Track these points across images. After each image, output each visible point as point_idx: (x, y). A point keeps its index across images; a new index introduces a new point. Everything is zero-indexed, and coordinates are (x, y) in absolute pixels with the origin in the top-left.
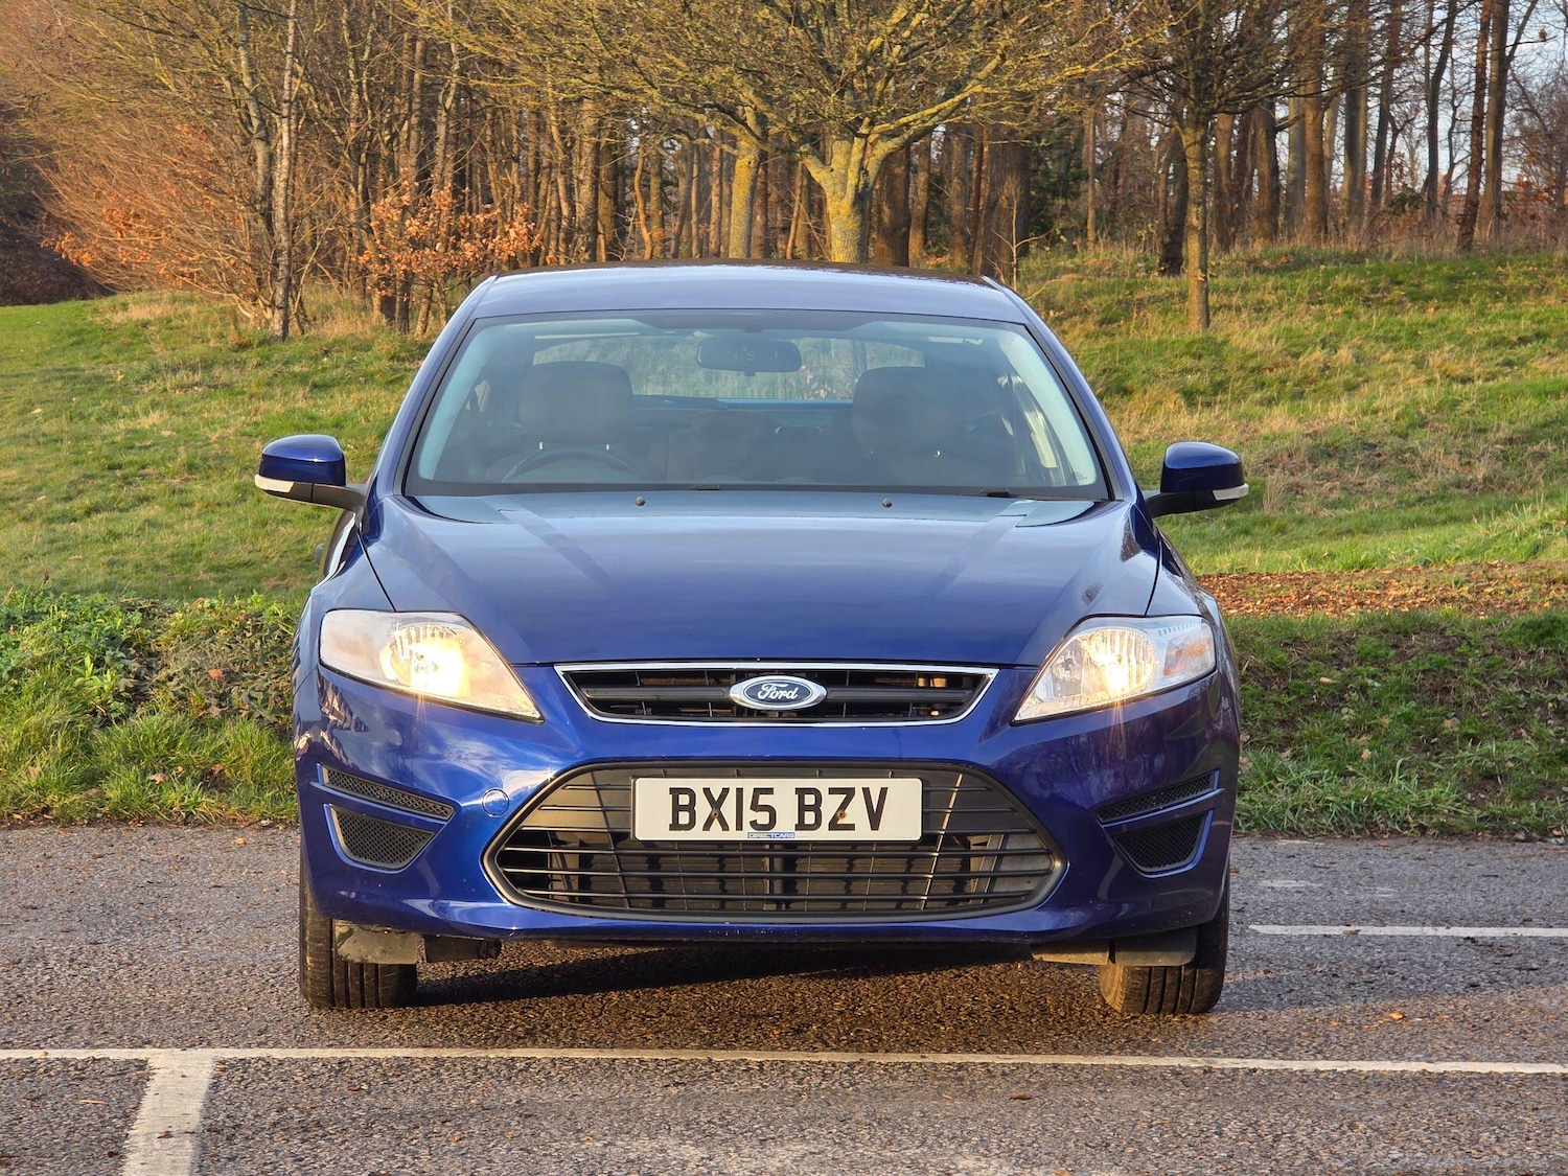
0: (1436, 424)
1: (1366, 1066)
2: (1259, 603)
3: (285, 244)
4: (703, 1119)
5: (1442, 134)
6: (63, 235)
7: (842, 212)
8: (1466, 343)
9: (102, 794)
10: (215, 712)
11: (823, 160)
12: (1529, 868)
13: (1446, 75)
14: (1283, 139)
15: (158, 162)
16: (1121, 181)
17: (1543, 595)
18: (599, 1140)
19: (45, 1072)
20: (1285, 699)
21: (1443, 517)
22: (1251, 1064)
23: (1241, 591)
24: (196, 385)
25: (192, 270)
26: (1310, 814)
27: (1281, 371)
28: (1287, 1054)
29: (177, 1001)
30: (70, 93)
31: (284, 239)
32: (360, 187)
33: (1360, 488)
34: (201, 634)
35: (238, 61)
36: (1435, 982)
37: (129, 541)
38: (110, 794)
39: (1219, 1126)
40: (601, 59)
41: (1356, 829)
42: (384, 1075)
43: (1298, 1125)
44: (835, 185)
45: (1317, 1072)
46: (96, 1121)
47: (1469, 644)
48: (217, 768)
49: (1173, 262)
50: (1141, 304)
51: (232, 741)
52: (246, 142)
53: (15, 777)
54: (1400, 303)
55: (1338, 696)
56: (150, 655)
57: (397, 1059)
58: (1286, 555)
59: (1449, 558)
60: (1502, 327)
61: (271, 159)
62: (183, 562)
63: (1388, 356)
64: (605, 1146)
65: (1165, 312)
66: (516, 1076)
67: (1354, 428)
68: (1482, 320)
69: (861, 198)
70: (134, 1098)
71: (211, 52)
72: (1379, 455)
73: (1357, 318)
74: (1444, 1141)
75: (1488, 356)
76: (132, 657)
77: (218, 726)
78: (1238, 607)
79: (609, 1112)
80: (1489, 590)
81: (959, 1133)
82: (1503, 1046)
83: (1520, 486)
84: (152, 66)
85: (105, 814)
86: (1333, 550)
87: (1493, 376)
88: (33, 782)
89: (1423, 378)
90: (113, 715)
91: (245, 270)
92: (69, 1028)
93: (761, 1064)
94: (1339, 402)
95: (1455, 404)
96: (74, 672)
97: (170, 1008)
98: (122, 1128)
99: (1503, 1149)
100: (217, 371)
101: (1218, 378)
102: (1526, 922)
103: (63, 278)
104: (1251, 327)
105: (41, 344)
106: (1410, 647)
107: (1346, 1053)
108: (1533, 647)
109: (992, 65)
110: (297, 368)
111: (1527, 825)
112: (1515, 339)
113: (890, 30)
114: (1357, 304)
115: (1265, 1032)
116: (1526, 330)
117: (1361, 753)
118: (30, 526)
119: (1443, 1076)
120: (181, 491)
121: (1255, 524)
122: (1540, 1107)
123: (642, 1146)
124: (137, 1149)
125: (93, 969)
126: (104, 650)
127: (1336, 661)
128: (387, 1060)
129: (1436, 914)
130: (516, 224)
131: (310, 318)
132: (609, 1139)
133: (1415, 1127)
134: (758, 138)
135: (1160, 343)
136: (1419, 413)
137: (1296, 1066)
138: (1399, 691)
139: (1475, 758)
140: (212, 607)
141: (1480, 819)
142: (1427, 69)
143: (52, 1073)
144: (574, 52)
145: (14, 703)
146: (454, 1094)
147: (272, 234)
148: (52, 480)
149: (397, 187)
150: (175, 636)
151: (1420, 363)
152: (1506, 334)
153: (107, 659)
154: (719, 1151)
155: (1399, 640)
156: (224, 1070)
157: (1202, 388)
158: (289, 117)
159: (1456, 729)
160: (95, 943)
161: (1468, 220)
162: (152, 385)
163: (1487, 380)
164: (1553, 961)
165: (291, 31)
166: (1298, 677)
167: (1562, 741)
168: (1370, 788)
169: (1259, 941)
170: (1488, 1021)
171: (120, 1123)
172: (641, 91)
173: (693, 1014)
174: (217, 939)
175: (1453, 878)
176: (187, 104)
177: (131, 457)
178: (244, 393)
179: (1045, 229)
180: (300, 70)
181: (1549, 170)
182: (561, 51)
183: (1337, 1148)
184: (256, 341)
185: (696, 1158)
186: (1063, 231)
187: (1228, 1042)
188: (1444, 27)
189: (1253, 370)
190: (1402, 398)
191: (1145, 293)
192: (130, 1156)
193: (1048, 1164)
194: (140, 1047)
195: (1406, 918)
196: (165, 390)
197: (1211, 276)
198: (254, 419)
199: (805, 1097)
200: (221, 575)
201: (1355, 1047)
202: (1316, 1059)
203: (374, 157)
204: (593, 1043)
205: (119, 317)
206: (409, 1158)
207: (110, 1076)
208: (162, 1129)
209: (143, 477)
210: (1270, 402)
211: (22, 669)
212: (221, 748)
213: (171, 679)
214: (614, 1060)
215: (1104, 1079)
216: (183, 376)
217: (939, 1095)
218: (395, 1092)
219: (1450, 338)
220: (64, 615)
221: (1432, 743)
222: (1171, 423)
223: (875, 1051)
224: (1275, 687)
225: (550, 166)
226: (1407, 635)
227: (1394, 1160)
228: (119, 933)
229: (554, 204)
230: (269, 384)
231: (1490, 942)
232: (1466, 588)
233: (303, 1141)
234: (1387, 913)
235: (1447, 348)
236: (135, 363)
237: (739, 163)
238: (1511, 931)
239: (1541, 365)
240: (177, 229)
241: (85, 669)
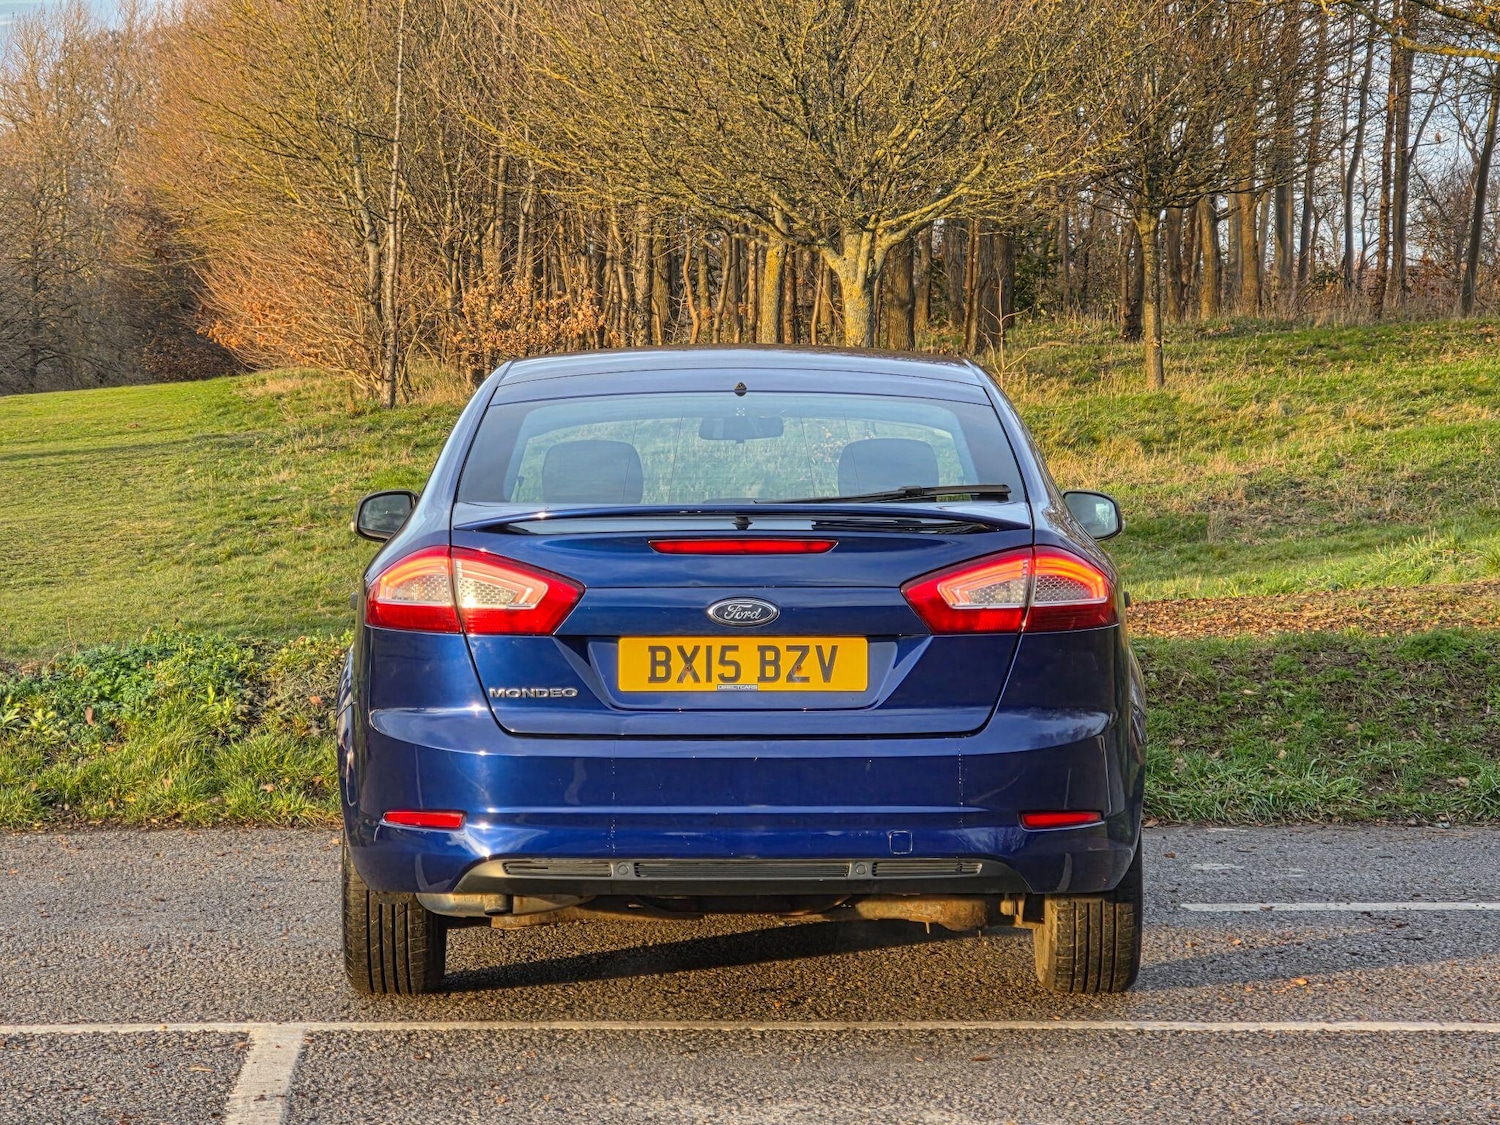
0: (1351, 466)
1: (1274, 1027)
2: (1195, 624)
3: (391, 327)
4: (712, 1082)
5: (1356, 222)
6: (215, 323)
7: (854, 294)
8: (1377, 397)
9: (223, 802)
10: (315, 732)
11: (839, 250)
12: (1419, 850)
13: (1359, 173)
14: (1223, 226)
15: (288, 263)
16: (1090, 264)
17: (1433, 615)
18: (622, 1101)
19: (164, 1043)
20: (1215, 709)
21: (1356, 544)
22: (1177, 1026)
23: (1181, 614)
24: (319, 447)
25: (316, 351)
26: (1237, 806)
27: (1223, 422)
28: (1207, 1017)
29: (276, 981)
30: (218, 208)
31: (391, 323)
32: (454, 279)
33: (1288, 521)
34: (302, 666)
35: (353, 178)
36: (1335, 952)
37: (261, 580)
38: (229, 802)
39: (1148, 1082)
40: (649, 170)
41: (1275, 818)
42: (445, 1045)
43: (1215, 1079)
44: (848, 271)
45: (1233, 1032)
46: (203, 1087)
47: (1368, 660)
48: (317, 779)
49: (1134, 331)
50: (1107, 367)
51: (329, 756)
52: (360, 244)
53: (151, 787)
54: (1322, 363)
55: (1259, 705)
56: (261, 684)
57: (456, 1031)
58: (1221, 582)
59: (1356, 582)
60: (1406, 382)
61: (381, 257)
62: (305, 598)
63: (1311, 409)
64: (628, 1106)
65: (1127, 373)
66: (556, 1045)
67: (1283, 470)
68: (1390, 377)
69: (868, 282)
70: (236, 1066)
71: (330, 171)
72: (1304, 492)
73: (1286, 377)
74: (1338, 1092)
75: (1395, 406)
76: (247, 686)
77: (318, 744)
78: (1178, 629)
79: (633, 1076)
80: (1388, 611)
81: (927, 1091)
82: (1391, 1007)
83: (1421, 517)
84: (281, 184)
85: (225, 819)
86: (1261, 576)
87: (1400, 424)
88: (166, 792)
89: (1341, 426)
90: (232, 736)
91: (359, 350)
92: (186, 1005)
93: (762, 1034)
94: (1271, 447)
95: (1367, 448)
96: (200, 700)
97: (270, 987)
98: (224, 1092)
99: (1388, 1098)
100: (334, 434)
101: (1171, 428)
102: (1416, 897)
103: (216, 358)
104: (1199, 385)
105: (195, 416)
106: (1318, 663)
107: (1258, 1014)
108: (1421, 661)
109: (977, 170)
110: (402, 431)
111: (1418, 812)
112: (1417, 392)
113: (890, 143)
114: (1286, 364)
115: (1190, 998)
116: (1427, 385)
117: (1278, 754)
118: (181, 568)
119: (1339, 1034)
120: (305, 537)
121: (1200, 552)
122: (1420, 1060)
123: (659, 1106)
124: (236, 1111)
125: (209, 953)
126: (223, 681)
127: (1256, 675)
128: (448, 1032)
129: (1338, 891)
130: (583, 307)
131: (414, 388)
132: (631, 1100)
133: (1314, 1080)
134: (782, 234)
135: (1122, 399)
136: (1337, 456)
137: (1215, 1027)
138: (1310, 700)
139: (1375, 756)
140: (312, 643)
141: (1378, 808)
142: (1343, 166)
143: (170, 1044)
144: (627, 165)
145: (151, 726)
146: (503, 1061)
147: (382, 320)
148: (200, 529)
149: (484, 278)
150: (281, 668)
151: (1338, 414)
152: (1410, 388)
153: (226, 688)
154: (723, 1109)
155: (1310, 657)
156: (312, 1041)
157: (1157, 436)
158: (395, 223)
159: (1358, 732)
160: (211, 931)
161: (1378, 292)
162: (284, 447)
163: (1394, 427)
164: (1436, 931)
165: (396, 152)
166: (1225, 690)
167: (1447, 740)
168: (1286, 782)
169: (1188, 918)
170: (1378, 985)
171: (222, 1088)
172: (684, 196)
173: (708, 990)
174: (312, 927)
175: (1354, 859)
176: (311, 215)
177: (264, 509)
178: (357, 453)
179: (1028, 304)
180: (404, 183)
181: (1447, 249)
182: (616, 164)
183: (1247, 1100)
184: (369, 410)
185: (704, 1116)
186: (1043, 306)
187: (1158, 1006)
188: (1356, 133)
189: (1200, 421)
190: (1322, 444)
191: (1109, 358)
192: (230, 1117)
193: (1001, 1118)
194: (244, 1021)
195: (1313, 895)
196: (294, 452)
197: (1166, 342)
198: (366, 475)
199: (798, 1061)
200: (334, 608)
201: (1266, 1010)
202: (1232, 1020)
203: (467, 255)
204: (622, 1017)
205: (258, 391)
206: (462, 1118)
207: (217, 1046)
208: (257, 1093)
209: (274, 525)
210: (1214, 448)
211: (157, 698)
212: (321, 762)
213: (278, 705)
214: (638, 1031)
215: (1051, 1040)
216: (308, 440)
217: (911, 1059)
218: (453, 1060)
219: (1363, 393)
220: (190, 651)
221: (1339, 744)
222: (1131, 468)
223: (860, 1020)
224: (1206, 698)
225: (612, 258)
226: (1316, 653)
227: (1296, 1110)
228: (231, 922)
229: (616, 289)
230: (379, 445)
231: (1383, 915)
232: (1369, 610)
233: (374, 1103)
234: (1298, 892)
235: (1360, 401)
236: (269, 430)
237: (769, 253)
238: (1401, 905)
239: (1439, 413)
240: (304, 317)
241: (208, 697)
